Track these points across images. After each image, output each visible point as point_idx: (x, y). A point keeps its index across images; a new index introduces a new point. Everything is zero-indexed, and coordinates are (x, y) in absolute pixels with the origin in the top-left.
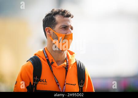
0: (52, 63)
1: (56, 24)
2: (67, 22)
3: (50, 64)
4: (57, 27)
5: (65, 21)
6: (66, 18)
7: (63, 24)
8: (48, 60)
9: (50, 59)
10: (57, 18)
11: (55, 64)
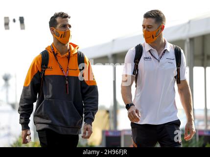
0: (57, 54)
1: (57, 24)
2: (65, 22)
3: (55, 55)
4: (59, 26)
5: (63, 21)
6: (64, 19)
7: (62, 24)
8: (54, 52)
9: (56, 51)
10: (58, 19)
11: (59, 54)
